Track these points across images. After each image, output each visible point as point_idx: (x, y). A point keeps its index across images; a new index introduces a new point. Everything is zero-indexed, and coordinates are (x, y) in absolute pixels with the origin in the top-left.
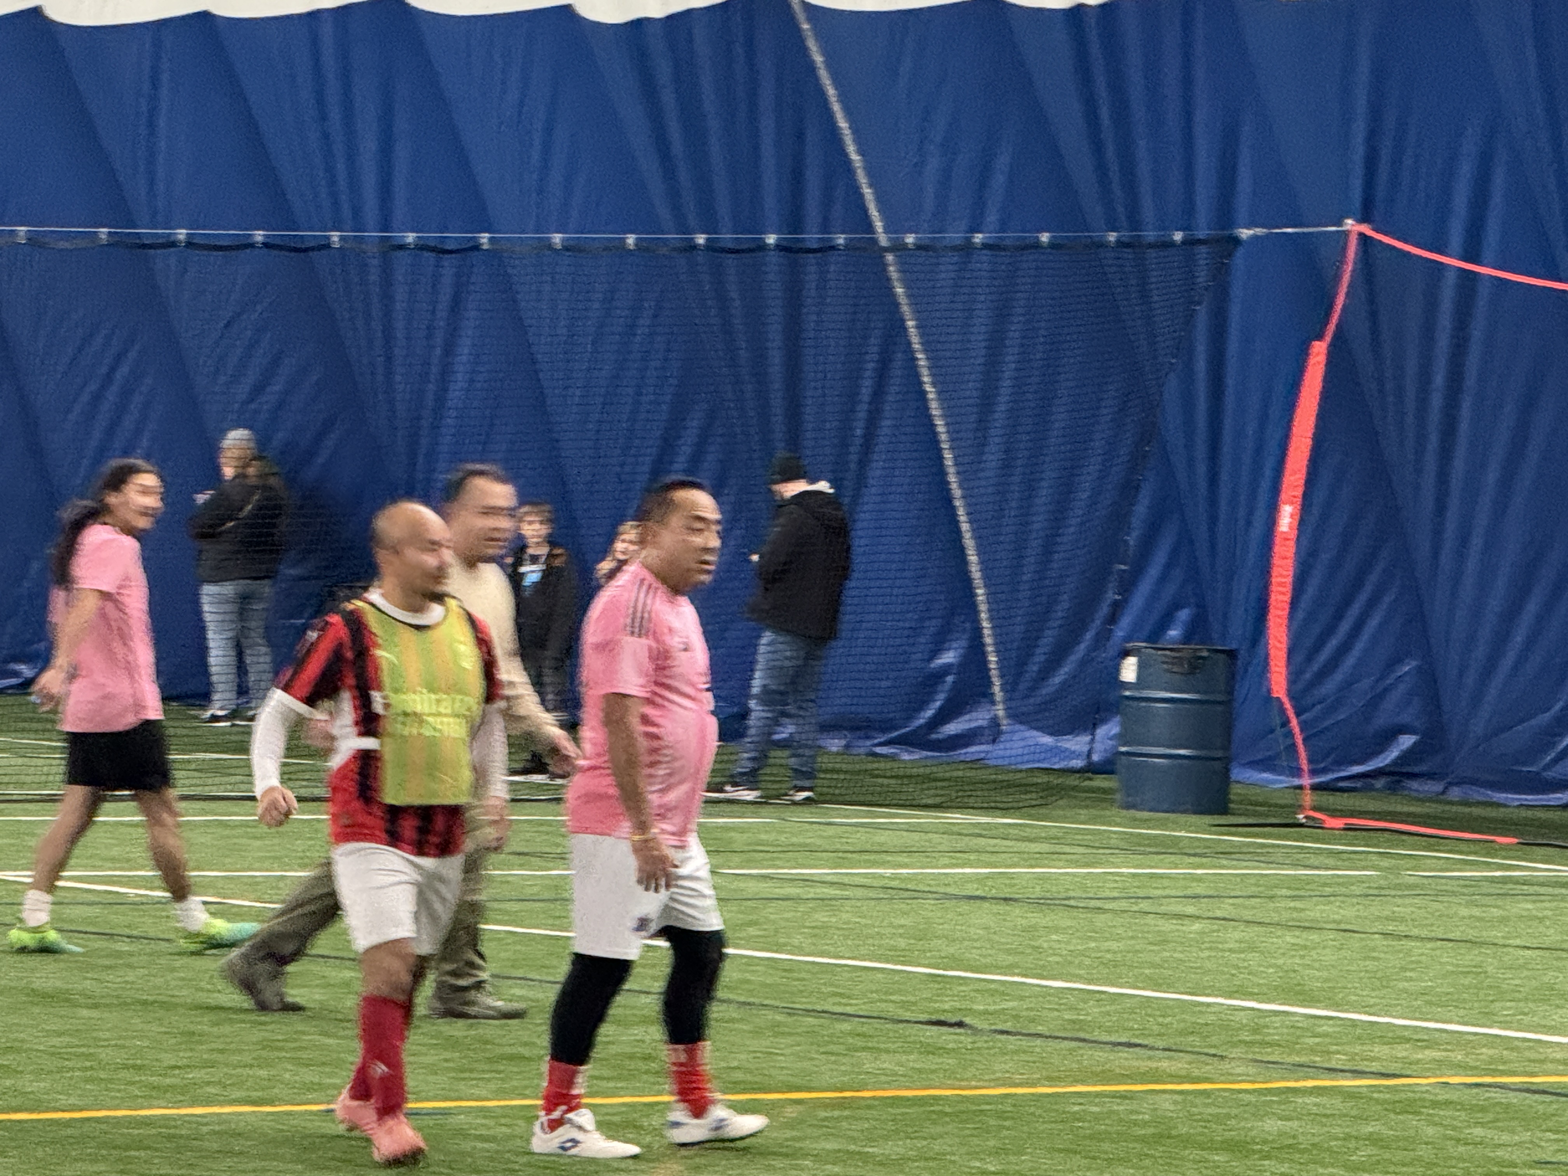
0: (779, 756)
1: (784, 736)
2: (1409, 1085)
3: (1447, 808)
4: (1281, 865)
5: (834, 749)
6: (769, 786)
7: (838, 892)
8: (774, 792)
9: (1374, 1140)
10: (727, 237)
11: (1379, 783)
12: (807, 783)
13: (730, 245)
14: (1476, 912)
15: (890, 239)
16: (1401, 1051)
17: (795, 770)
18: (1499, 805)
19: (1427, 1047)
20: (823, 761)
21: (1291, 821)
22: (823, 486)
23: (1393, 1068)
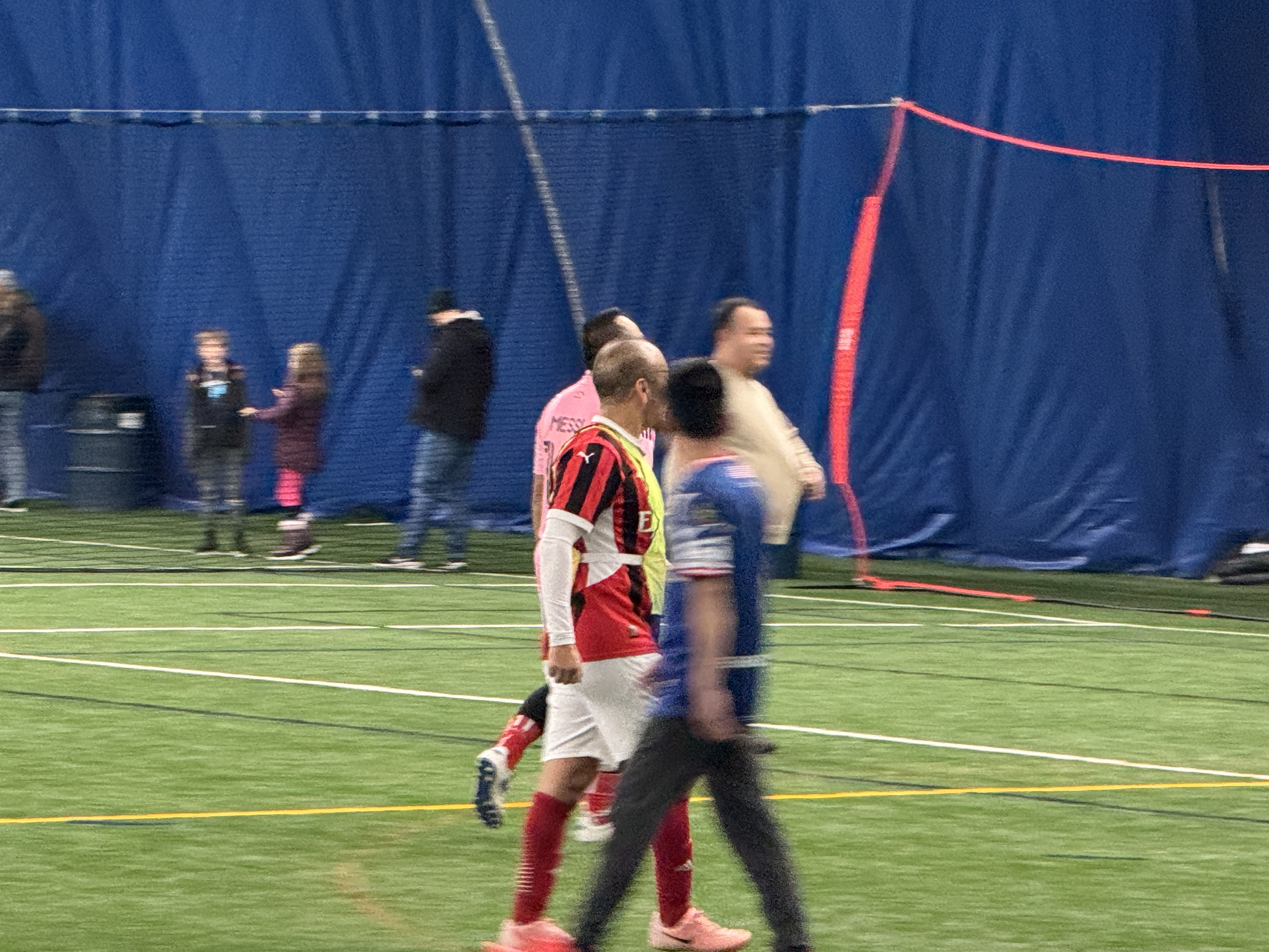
0: (436, 533)
1: (441, 517)
2: (946, 795)
3: (976, 572)
4: (842, 619)
5: (482, 528)
6: (430, 558)
7: (486, 643)
8: (433, 563)
9: (918, 839)
10: (394, 113)
11: (921, 552)
12: (461, 555)
13: (396, 120)
14: (999, 656)
15: (526, 114)
16: (940, 768)
17: (452, 546)
18: (1015, 569)
19: (959, 764)
20: (473, 538)
21: (850, 584)
22: (472, 315)
23: (935, 781)
